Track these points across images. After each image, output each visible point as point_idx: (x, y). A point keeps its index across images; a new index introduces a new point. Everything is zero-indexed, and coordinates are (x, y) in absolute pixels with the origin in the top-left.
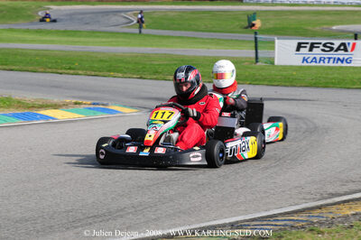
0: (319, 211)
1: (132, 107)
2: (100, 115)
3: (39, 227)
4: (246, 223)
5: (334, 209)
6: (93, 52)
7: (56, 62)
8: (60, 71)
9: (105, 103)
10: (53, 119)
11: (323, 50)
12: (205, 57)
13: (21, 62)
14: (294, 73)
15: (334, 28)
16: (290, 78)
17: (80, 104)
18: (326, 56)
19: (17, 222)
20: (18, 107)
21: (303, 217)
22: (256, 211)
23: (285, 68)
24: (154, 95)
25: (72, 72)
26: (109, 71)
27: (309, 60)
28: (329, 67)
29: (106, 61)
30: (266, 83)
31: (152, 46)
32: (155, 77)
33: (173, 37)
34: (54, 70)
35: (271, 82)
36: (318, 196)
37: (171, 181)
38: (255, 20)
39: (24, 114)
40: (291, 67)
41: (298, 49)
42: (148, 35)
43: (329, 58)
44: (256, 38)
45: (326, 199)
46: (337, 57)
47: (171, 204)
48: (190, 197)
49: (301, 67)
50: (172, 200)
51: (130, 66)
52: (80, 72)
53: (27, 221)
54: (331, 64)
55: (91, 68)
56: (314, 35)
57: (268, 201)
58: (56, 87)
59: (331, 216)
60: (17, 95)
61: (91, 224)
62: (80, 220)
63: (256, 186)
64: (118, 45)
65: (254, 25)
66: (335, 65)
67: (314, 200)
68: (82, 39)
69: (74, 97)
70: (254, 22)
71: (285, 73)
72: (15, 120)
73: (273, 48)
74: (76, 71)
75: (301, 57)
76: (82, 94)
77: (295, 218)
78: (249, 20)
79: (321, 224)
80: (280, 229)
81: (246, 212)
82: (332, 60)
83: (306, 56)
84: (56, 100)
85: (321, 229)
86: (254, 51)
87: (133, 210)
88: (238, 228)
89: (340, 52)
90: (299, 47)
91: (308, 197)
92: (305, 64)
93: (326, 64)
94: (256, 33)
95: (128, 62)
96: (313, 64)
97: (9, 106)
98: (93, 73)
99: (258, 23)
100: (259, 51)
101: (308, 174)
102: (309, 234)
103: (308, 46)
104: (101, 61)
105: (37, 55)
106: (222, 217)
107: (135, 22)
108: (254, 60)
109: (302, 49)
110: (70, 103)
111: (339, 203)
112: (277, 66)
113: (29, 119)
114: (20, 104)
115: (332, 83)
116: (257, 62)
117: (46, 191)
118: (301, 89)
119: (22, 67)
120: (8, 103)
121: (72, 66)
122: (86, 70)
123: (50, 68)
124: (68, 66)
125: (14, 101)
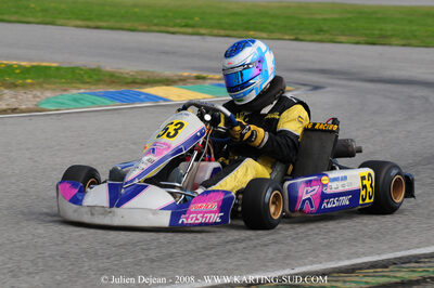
7: (165, 17)
8: (171, 29)
10: (165, 100)
12: (396, 8)
17: (204, 78)
20: (111, 83)
24: (317, 66)
25: (190, 30)
26: (247, 29)
29: (241, 15)
34: (163, 28)
39: (121, 93)
51: (279, 22)
52: (203, 31)
55: (220, 25)
58: (166, 53)
60: (109, 65)
69: (194, 69)
72: (107, 101)
74: (195, 30)
84: (168, 73)
97: (98, 82)
98: (223, 32)
104: (234, 14)
105: (135, 6)
110: (189, 77)
113: (129, 101)
114: (113, 79)
119: (112, 23)
120: (95, 77)
121: (190, 22)
122: (212, 27)
123: (156, 25)
124: (183, 22)
125: (104, 75)
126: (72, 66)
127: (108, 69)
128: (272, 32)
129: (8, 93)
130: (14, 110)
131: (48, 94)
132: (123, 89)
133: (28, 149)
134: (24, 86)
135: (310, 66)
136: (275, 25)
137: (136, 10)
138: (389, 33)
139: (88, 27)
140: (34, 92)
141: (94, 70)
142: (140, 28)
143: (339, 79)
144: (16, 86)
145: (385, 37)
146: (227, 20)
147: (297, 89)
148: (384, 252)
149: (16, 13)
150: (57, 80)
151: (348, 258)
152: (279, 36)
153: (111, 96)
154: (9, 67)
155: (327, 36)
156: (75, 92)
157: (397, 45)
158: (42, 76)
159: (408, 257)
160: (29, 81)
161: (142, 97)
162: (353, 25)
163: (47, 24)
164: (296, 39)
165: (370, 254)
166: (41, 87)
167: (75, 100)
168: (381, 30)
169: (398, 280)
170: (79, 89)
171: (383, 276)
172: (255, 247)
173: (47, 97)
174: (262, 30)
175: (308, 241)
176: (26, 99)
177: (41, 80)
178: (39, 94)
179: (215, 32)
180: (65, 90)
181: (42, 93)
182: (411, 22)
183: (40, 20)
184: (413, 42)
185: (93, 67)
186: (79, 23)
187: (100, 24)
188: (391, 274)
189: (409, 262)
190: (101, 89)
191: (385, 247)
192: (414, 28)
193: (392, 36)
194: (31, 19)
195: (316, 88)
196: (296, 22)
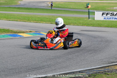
0: (108, 67)
2: (38, 35)
3: (17, 71)
4: (84, 71)
5: (113, 67)
6: (36, 15)
8: (25, 21)
9: (39, 31)
10: (22, 36)
11: (111, 15)
13: (13, 18)
14: (101, 23)
15: (114, 8)
16: (99, 24)
18: (112, 17)
19: (10, 69)
20: (11, 33)
21: (103, 69)
22: (87, 67)
23: (98, 21)
25: (29, 21)
26: (41, 21)
27: (106, 19)
28: (112, 21)
29: (40, 18)
30: (92, 26)
33: (62, 10)
34: (23, 21)
35: (93, 25)
36: (108, 63)
38: (89, 5)
39: (13, 35)
40: (100, 21)
41: (102, 15)
42: (54, 10)
43: (113, 18)
44: (89, 11)
45: (110, 63)
46: (115, 17)
47: (60, 64)
48: (66, 62)
49: (103, 21)
50: (60, 63)
51: (48, 20)
52: (32, 21)
53: (13, 69)
54: (113, 20)
55: (35, 20)
56: (108, 10)
57: (91, 64)
58: (24, 26)
59: (112, 69)
60: (11, 28)
61: (34, 70)
62: (30, 69)
63: (88, 59)
65: (88, 7)
66: (115, 20)
67: (106, 64)
68: (32, 11)
69: (29, 29)
70: (88, 6)
71: (98, 23)
73: (94, 14)
75: (103, 17)
76: (32, 28)
77: (100, 70)
78: (87, 5)
79: (108, 72)
80: (95, 73)
81: (84, 67)
82: (113, 19)
83: (105, 17)
84: (24, 30)
85: (108, 74)
86: (88, 15)
88: (81, 73)
89: (116, 16)
90: (103, 14)
91: (105, 63)
92: (105, 20)
93: (112, 20)
94: (89, 9)
95: (47, 18)
96: (107, 20)
97: (8, 32)
98: (36, 22)
99: (90, 6)
100: (90, 15)
101: (105, 55)
102: (104, 75)
103: (106, 14)
104: (38, 18)
105: (18, 16)
106: (76, 69)
107: (50, 5)
108: (88, 18)
109: (104, 15)
110: (28, 31)
111: (114, 65)
112: (96, 20)
114: (12, 31)
115: (113, 26)
116: (89, 19)
117: (20, 60)
118: (103, 28)
119: (13, 19)
121: (29, 19)
122: (34, 20)
124: (28, 19)
125: (10, 31)
132: (14, 34)
139: (7, 20)
142: (19, 21)
145: (70, 23)
146: (37, 19)
151: (59, 72)
152: (47, 23)
156: (3, 34)
164: (51, 23)
165: (64, 71)
172: (39, 70)
174: (44, 21)
175: (51, 68)
179: (34, 21)
184: (75, 24)
186: (5, 19)
187: (10, 20)
189: (72, 73)
190: (9, 34)
192: (76, 21)
193: (71, 23)
196: (51, 20)
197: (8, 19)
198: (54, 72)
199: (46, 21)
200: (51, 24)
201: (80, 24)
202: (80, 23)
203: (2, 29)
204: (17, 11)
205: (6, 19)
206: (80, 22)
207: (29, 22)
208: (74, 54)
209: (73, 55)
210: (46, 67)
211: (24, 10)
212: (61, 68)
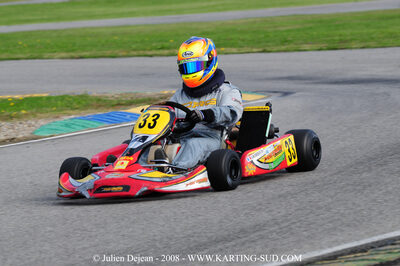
1: (256, 92)
7: (142, 42)
8: (150, 53)
12: (352, 14)
20: (99, 107)
24: (285, 75)
25: (166, 52)
31: (273, 5)
32: (283, 48)
34: (141, 52)
37: (325, 185)
39: (108, 115)
51: (247, 37)
58: (146, 74)
60: (95, 91)
64: (225, 10)
68: (174, 6)
72: (96, 124)
84: (150, 93)
87: (277, 227)
97: (86, 107)
105: (114, 34)
113: (116, 122)
114: (100, 103)
120: (84, 103)
121: (166, 44)
123: (134, 50)
124: (159, 45)
125: (91, 100)
126: (62, 94)
127: (95, 94)
128: (241, 47)
129: (5, 125)
130: (12, 140)
131: (42, 122)
132: (110, 111)
133: (28, 174)
134: (19, 117)
135: (279, 75)
136: (243, 40)
137: (116, 38)
138: (348, 38)
139: (72, 58)
140: (29, 122)
141: (82, 96)
142: (121, 54)
143: (307, 83)
144: (12, 118)
147: (269, 97)
148: (362, 238)
149: (7, 51)
150: (48, 109)
151: (330, 247)
152: (249, 50)
153: (99, 119)
154: (5, 100)
155: (292, 46)
156: (66, 118)
157: (356, 48)
158: (35, 106)
159: (383, 241)
160: (24, 112)
161: (128, 116)
162: (315, 33)
163: (35, 58)
164: (264, 51)
165: (350, 241)
166: (35, 116)
167: (67, 125)
168: (340, 35)
169: (377, 262)
170: (70, 115)
171: (363, 260)
172: (243, 244)
173: (41, 124)
174: (232, 46)
175: (292, 234)
176: (22, 129)
177: (34, 110)
178: (33, 123)
180: (57, 117)
181: (36, 122)
182: (368, 26)
183: (28, 55)
185: (80, 94)
186: (64, 55)
188: (370, 257)
189: (386, 245)
190: (90, 113)
191: (363, 233)
192: (372, 31)
193: (351, 40)
194: (20, 56)
195: (286, 94)
196: (263, 36)
197: (73, 54)
198: (307, 246)
199: (240, 42)
200: (263, 55)
201: (391, 40)
202: (393, 36)
203: (57, 98)
204: (106, 16)
205: (68, 51)
206: (390, 30)
207: (168, 56)
208: (381, 165)
209: (380, 169)
210: (271, 229)
211: (135, 9)
212: (335, 229)
